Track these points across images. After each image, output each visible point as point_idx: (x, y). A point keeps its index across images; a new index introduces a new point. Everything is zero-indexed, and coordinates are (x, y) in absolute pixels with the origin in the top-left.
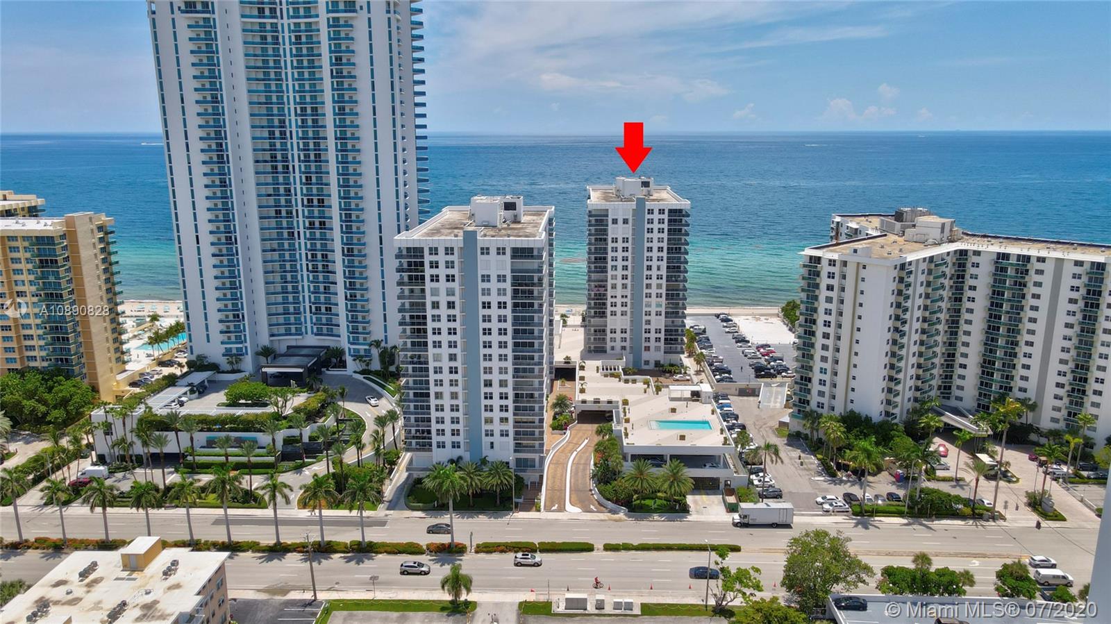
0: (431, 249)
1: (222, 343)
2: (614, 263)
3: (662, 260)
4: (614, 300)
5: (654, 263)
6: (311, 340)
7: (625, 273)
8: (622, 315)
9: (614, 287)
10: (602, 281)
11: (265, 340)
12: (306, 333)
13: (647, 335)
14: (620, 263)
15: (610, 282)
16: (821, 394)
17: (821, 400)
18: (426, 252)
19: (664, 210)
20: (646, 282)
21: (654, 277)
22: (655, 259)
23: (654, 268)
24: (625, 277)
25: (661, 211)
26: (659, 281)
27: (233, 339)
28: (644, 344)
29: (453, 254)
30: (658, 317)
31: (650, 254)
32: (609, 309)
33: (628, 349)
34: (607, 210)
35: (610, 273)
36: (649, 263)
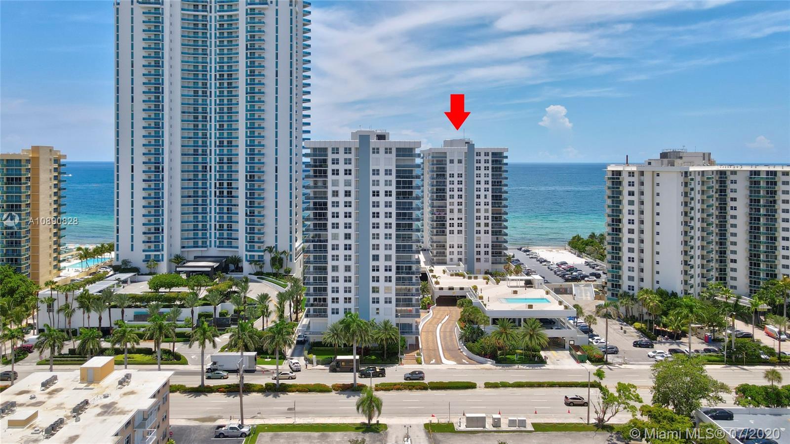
0: (333, 149)
1: (144, 251)
2: (452, 193)
3: (488, 191)
4: (452, 222)
5: (482, 193)
6: (214, 251)
7: (460, 200)
8: (458, 233)
9: (452, 211)
10: (442, 207)
11: (177, 250)
12: (210, 246)
13: (478, 249)
14: (456, 193)
15: (448, 208)
16: (631, 279)
17: (631, 283)
18: (330, 151)
19: (488, 153)
20: (476, 207)
21: (482, 204)
22: (482, 190)
23: (482, 197)
24: (460, 204)
25: (487, 154)
26: (487, 207)
27: (153, 248)
28: (476, 257)
29: (350, 153)
30: (487, 235)
31: (478, 186)
32: (448, 229)
33: (463, 260)
34: (446, 153)
35: (449, 200)
36: (478, 193)
